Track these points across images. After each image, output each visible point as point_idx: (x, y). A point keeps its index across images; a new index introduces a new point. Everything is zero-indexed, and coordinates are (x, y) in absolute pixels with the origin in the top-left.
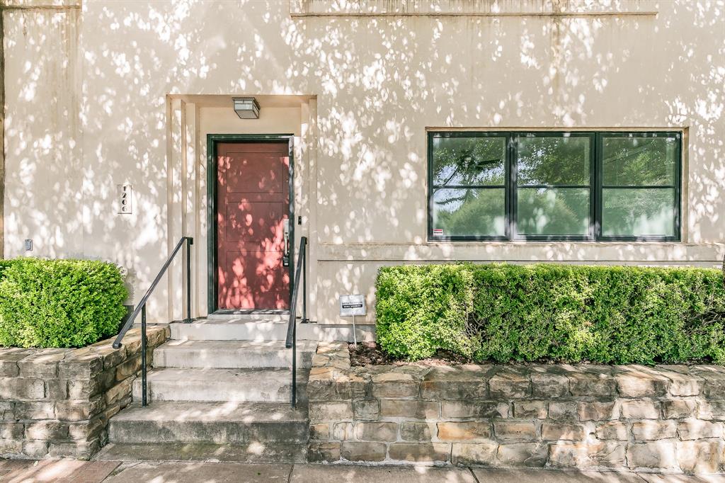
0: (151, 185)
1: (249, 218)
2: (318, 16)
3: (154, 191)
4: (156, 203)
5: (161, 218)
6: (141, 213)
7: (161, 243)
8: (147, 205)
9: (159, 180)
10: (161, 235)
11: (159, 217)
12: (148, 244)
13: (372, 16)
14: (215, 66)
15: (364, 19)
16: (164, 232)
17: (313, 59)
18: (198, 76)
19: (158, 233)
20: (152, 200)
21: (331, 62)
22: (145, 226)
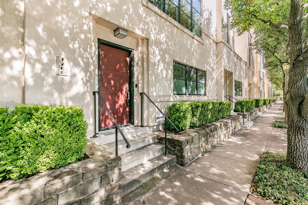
0: (80, 60)
1: (112, 82)
2: (150, 9)
3: (82, 63)
4: (83, 70)
5: (86, 79)
6: (74, 76)
7: (86, 93)
8: (77, 71)
9: (85, 58)
10: (86, 89)
11: (84, 79)
12: (78, 94)
13: (163, 18)
14: (114, 9)
15: (161, 18)
16: (88, 87)
17: (148, 24)
18: (106, 10)
19: (84, 87)
20: (80, 68)
21: (153, 28)
22: (76, 83)
